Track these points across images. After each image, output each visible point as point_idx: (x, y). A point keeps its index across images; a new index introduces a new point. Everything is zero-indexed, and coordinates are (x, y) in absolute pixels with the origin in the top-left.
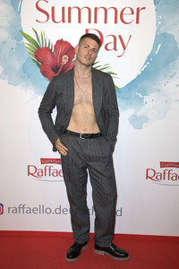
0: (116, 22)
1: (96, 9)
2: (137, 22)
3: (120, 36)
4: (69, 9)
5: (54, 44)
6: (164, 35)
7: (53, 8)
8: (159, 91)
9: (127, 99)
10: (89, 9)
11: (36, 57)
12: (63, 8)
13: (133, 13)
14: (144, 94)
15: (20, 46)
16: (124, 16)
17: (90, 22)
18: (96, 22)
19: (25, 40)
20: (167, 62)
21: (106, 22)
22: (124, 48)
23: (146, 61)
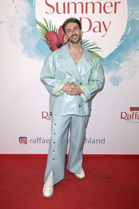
0: (100, 12)
1: (87, 4)
2: (115, 12)
3: (103, 22)
4: (68, 4)
5: (58, 28)
6: (133, 21)
7: (57, 3)
8: (130, 59)
9: (109, 65)
10: (82, 4)
11: (46, 38)
12: (64, 3)
13: (112, 6)
14: (120, 62)
15: (35, 31)
16: (106, 8)
17: (82, 13)
18: (86, 13)
19: (38, 26)
20: (135, 40)
21: (93, 12)
22: (106, 30)
23: (121, 39)
